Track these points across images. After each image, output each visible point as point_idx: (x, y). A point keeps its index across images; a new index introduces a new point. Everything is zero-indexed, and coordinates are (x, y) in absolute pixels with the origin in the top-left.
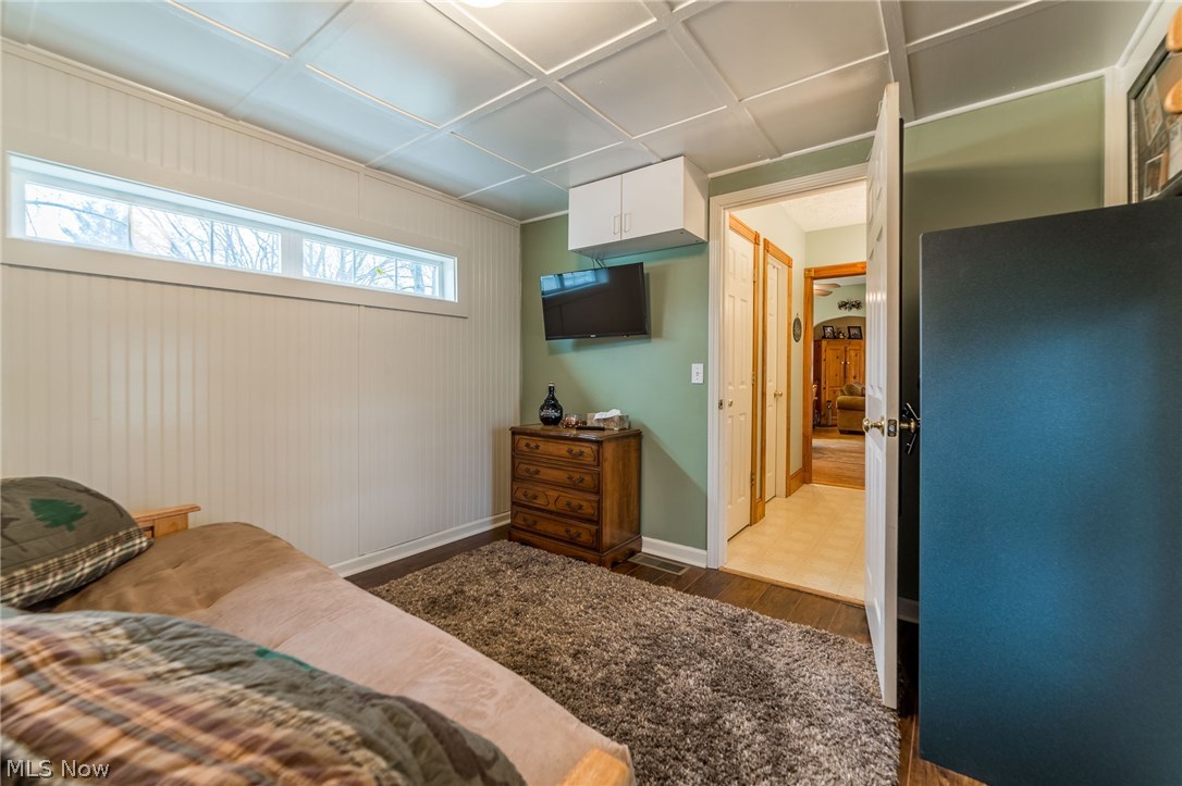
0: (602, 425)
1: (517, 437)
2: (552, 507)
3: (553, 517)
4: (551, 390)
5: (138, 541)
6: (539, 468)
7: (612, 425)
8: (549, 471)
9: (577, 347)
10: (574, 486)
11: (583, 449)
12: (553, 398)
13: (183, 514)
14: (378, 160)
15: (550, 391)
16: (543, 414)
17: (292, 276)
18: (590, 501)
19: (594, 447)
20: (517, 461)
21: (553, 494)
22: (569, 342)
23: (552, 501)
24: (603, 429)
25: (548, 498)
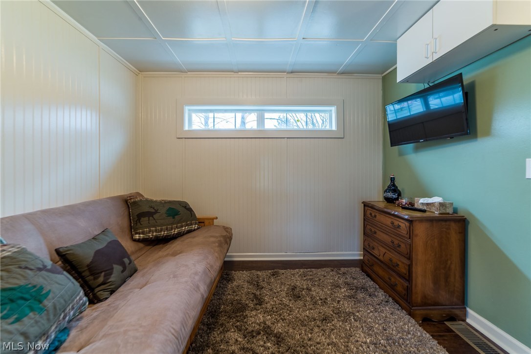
0: (425, 208)
1: (366, 208)
2: (381, 258)
3: (382, 265)
4: (393, 180)
5: (194, 226)
6: (376, 230)
7: (433, 209)
8: (381, 234)
9: (417, 150)
10: (395, 248)
11: (400, 224)
12: (394, 185)
13: (213, 219)
14: (288, 68)
15: (391, 181)
16: (385, 195)
17: (261, 129)
18: (403, 263)
19: (407, 224)
20: (366, 223)
21: (383, 250)
22: (410, 147)
23: (382, 255)
24: (424, 211)
25: (380, 251)
